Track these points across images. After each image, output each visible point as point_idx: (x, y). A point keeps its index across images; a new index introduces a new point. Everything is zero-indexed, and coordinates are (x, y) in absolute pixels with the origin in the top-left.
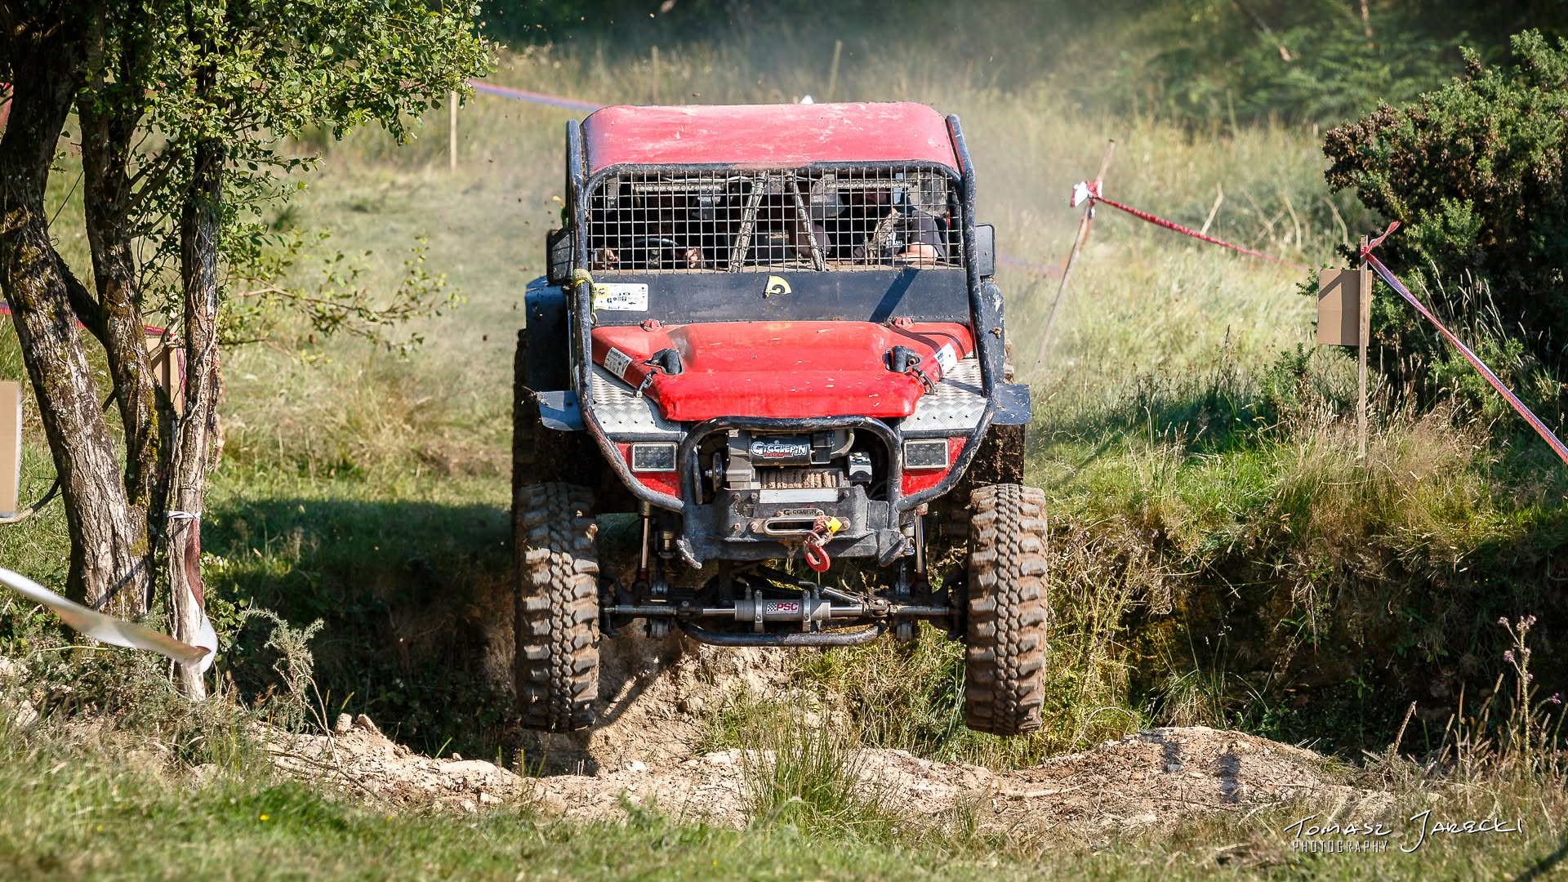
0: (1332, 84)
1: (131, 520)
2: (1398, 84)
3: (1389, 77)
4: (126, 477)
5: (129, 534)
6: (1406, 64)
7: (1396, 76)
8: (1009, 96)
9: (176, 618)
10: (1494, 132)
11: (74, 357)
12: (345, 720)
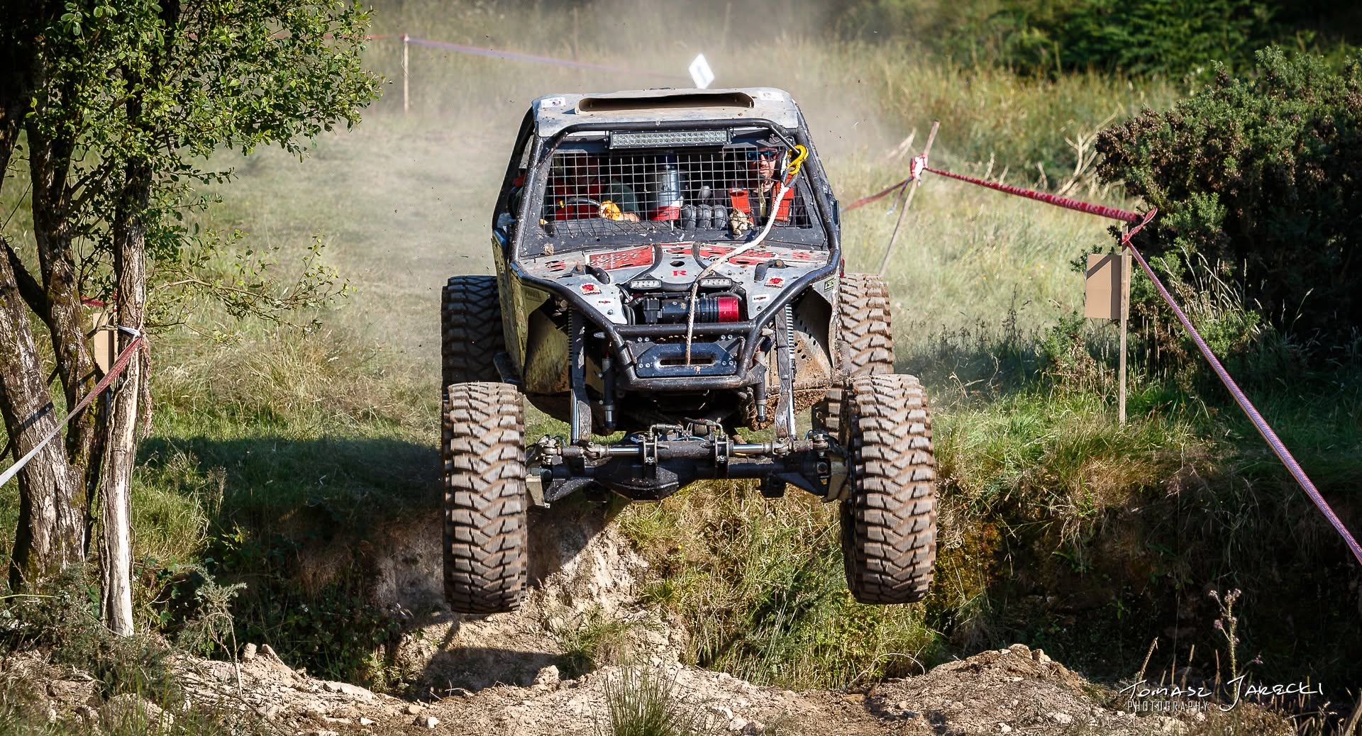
0: (1141, 38)
1: (70, 478)
2: (1197, 37)
3: (1189, 32)
4: (67, 440)
5: (69, 489)
6: (1203, 21)
7: (1196, 31)
8: (872, 47)
9: (108, 560)
10: (1239, 135)
11: (23, 339)
12: (251, 648)
